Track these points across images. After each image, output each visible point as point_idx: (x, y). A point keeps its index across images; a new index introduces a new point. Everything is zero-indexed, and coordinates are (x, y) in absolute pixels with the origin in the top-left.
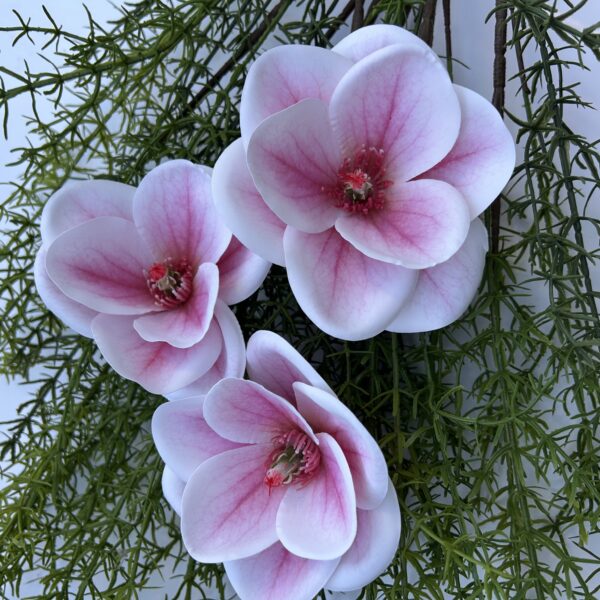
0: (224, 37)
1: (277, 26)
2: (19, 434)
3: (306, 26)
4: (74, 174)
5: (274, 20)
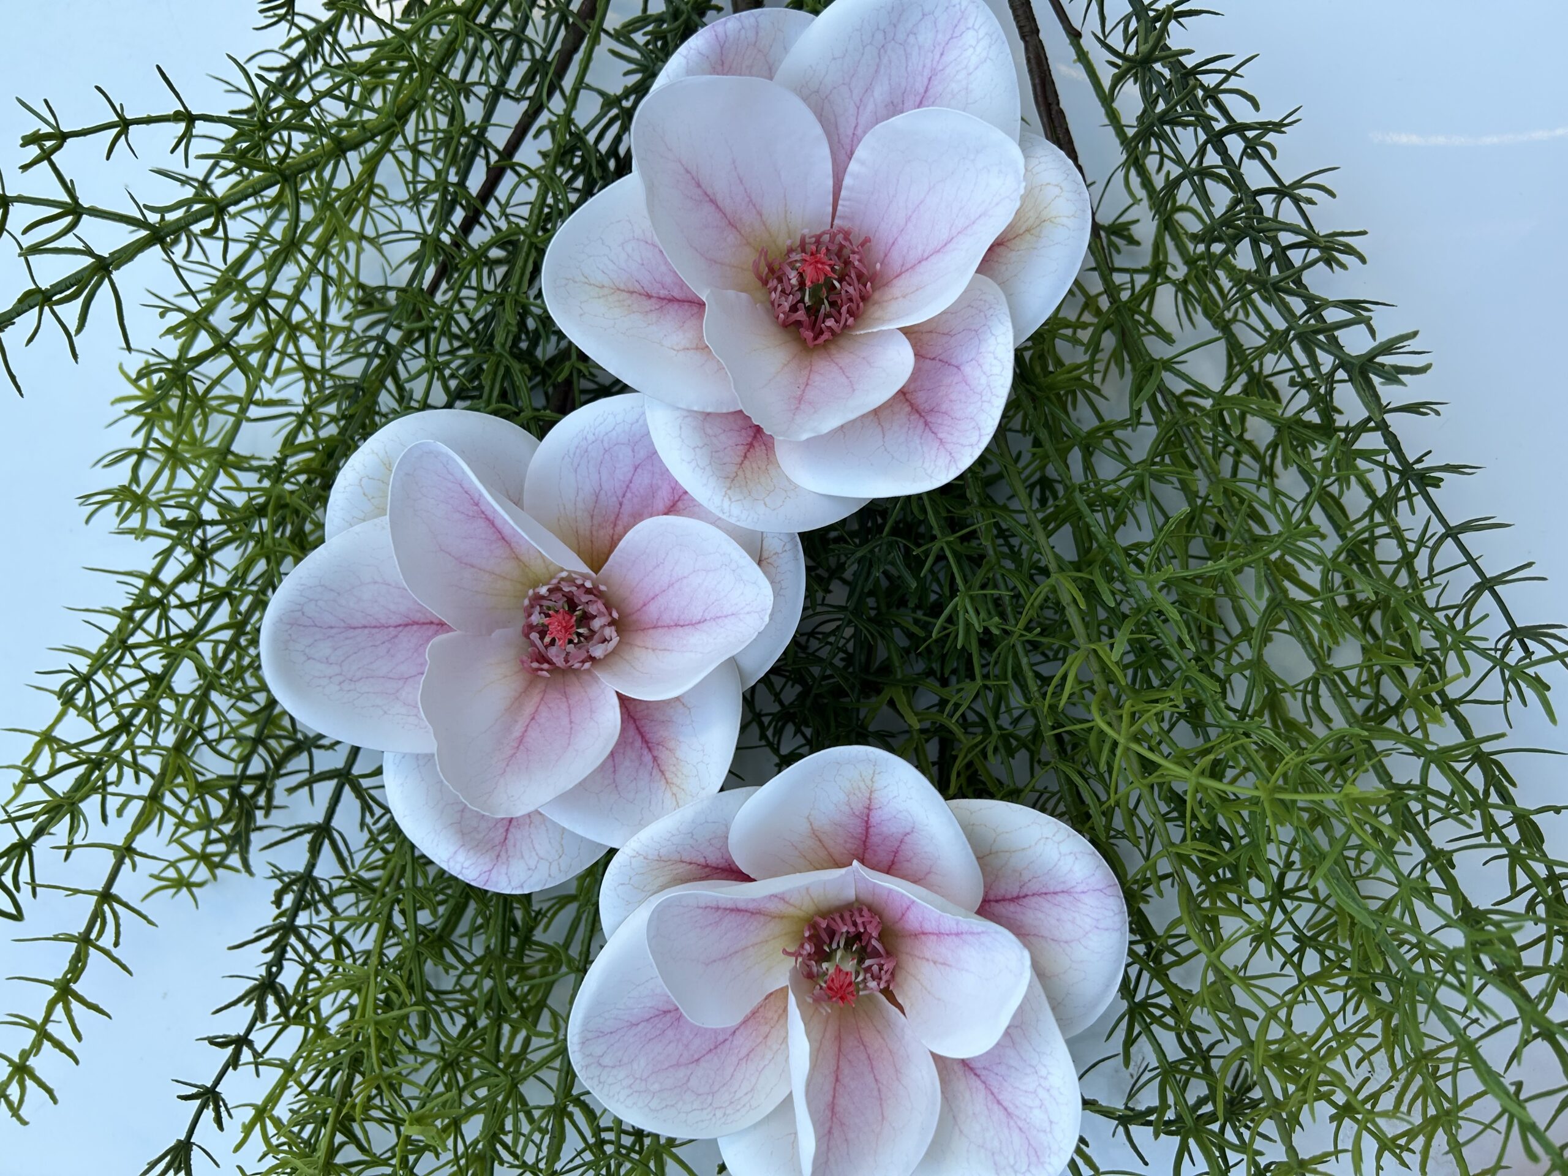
0: (506, 71)
1: (603, 35)
2: (279, 962)
3: (659, 19)
4: (254, 412)
5: (594, 24)
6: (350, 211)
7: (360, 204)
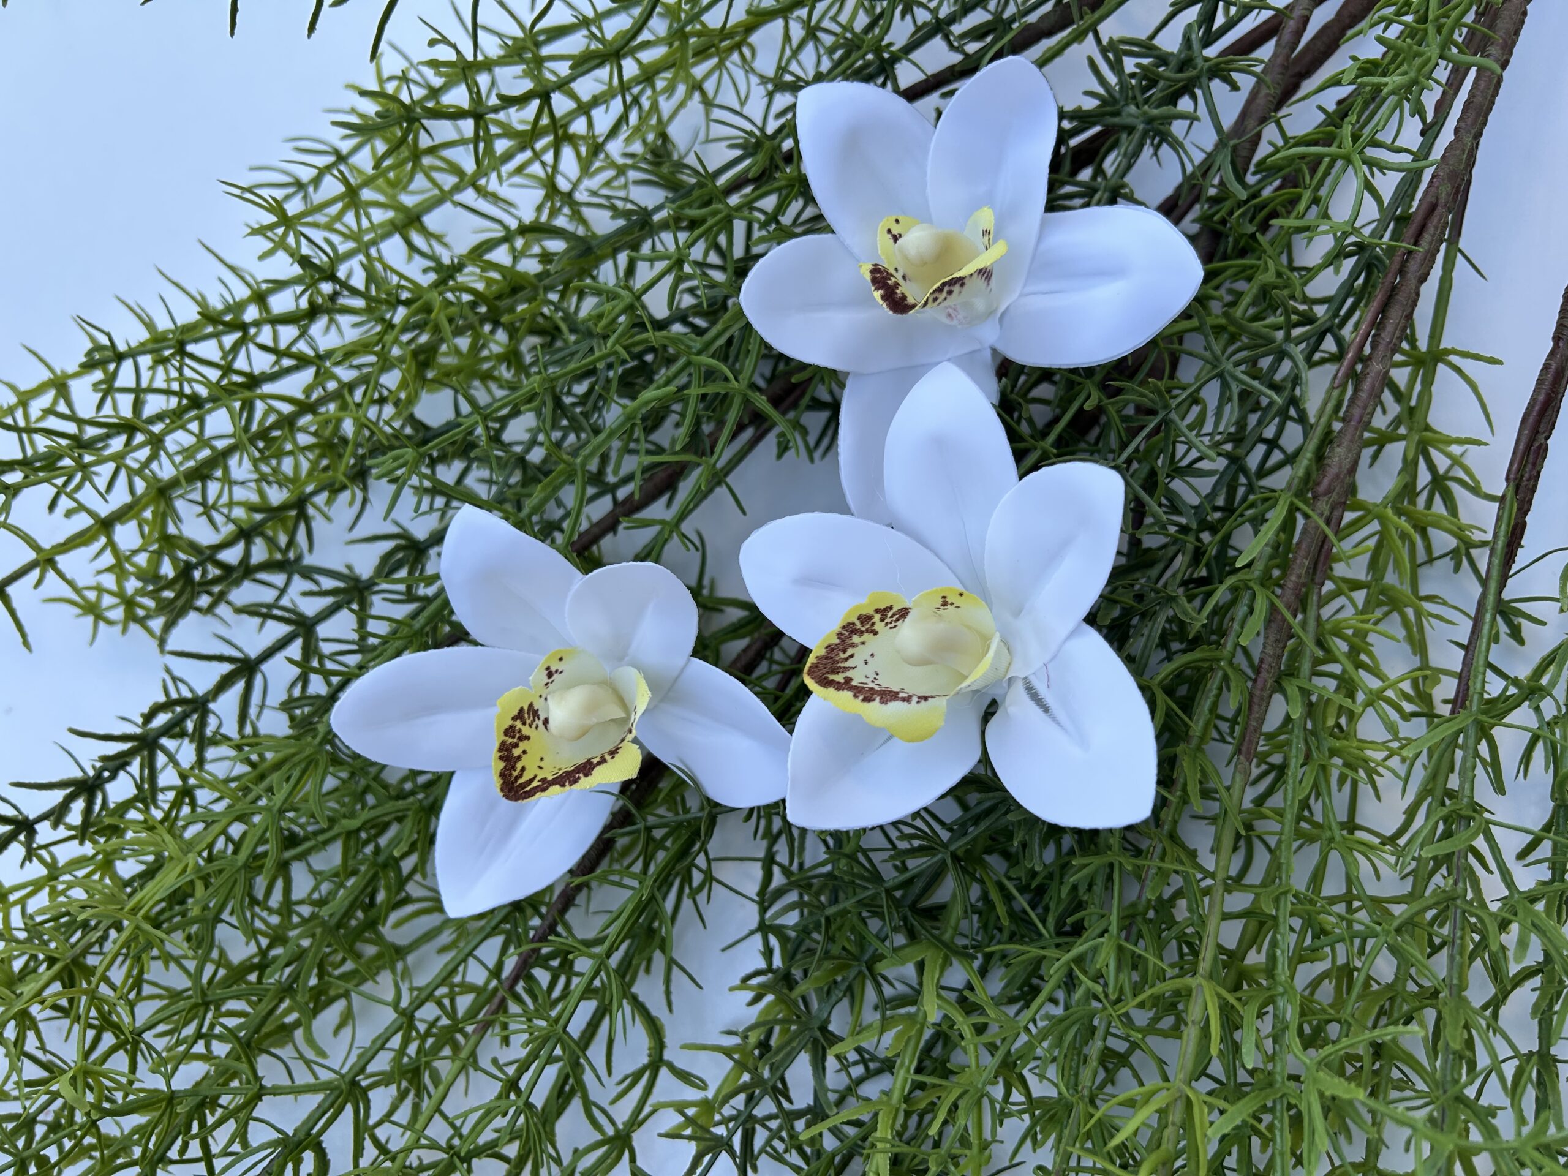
6: (702, 53)
7: (718, 53)
